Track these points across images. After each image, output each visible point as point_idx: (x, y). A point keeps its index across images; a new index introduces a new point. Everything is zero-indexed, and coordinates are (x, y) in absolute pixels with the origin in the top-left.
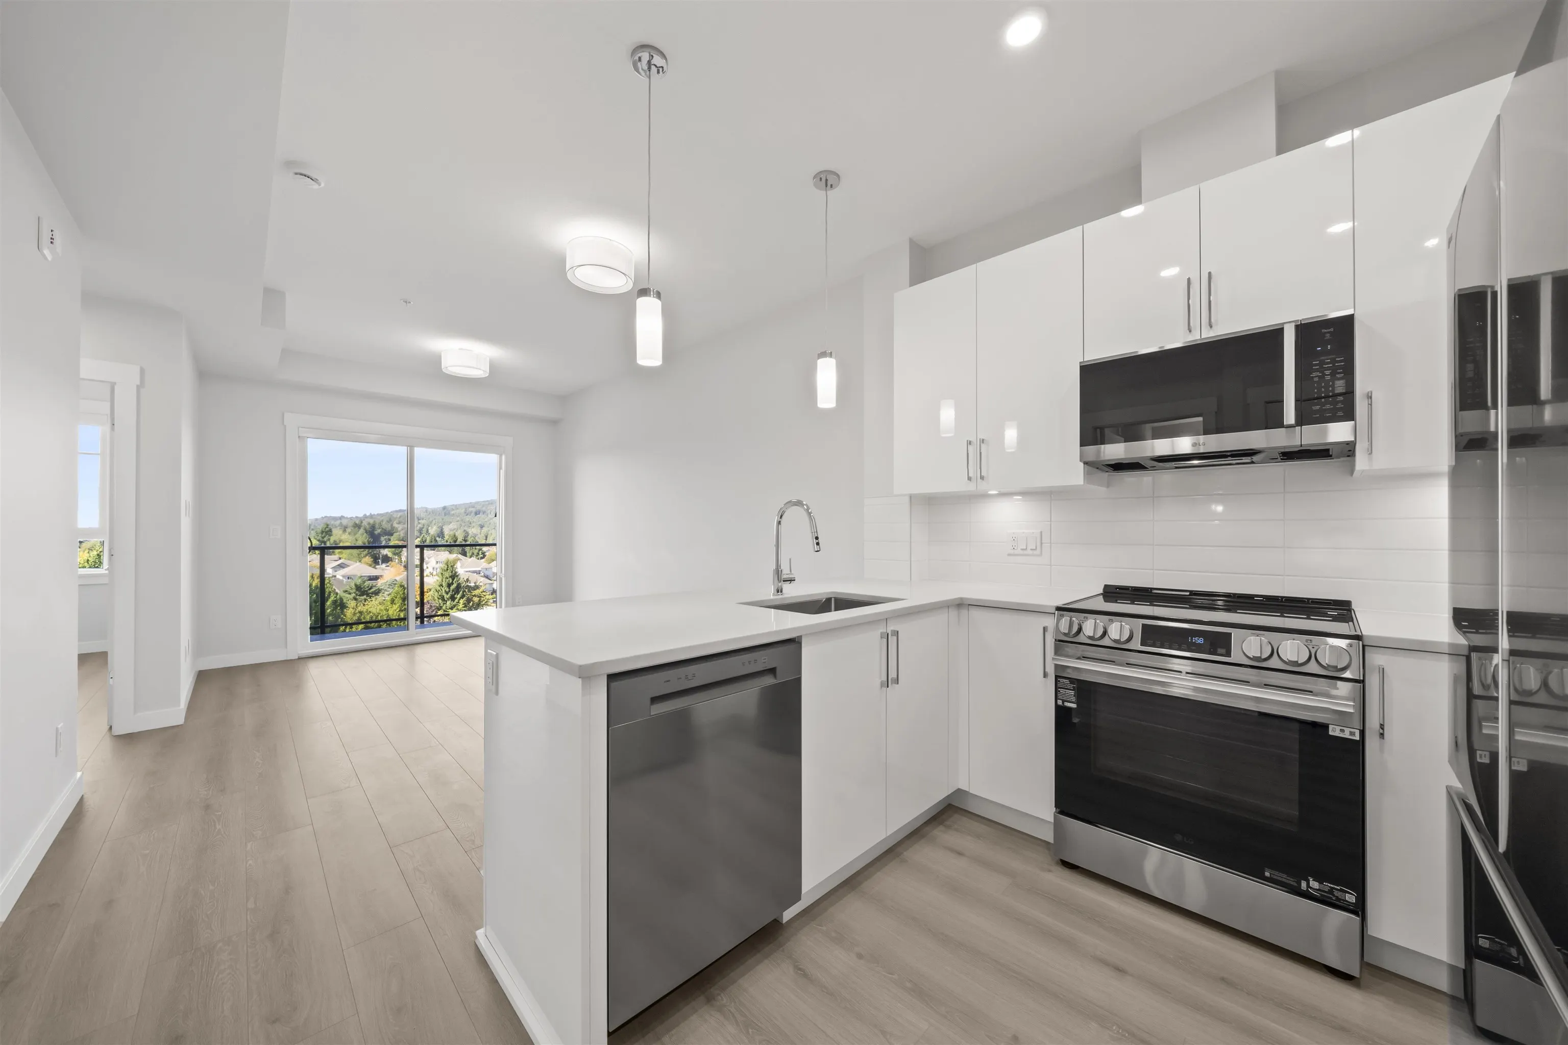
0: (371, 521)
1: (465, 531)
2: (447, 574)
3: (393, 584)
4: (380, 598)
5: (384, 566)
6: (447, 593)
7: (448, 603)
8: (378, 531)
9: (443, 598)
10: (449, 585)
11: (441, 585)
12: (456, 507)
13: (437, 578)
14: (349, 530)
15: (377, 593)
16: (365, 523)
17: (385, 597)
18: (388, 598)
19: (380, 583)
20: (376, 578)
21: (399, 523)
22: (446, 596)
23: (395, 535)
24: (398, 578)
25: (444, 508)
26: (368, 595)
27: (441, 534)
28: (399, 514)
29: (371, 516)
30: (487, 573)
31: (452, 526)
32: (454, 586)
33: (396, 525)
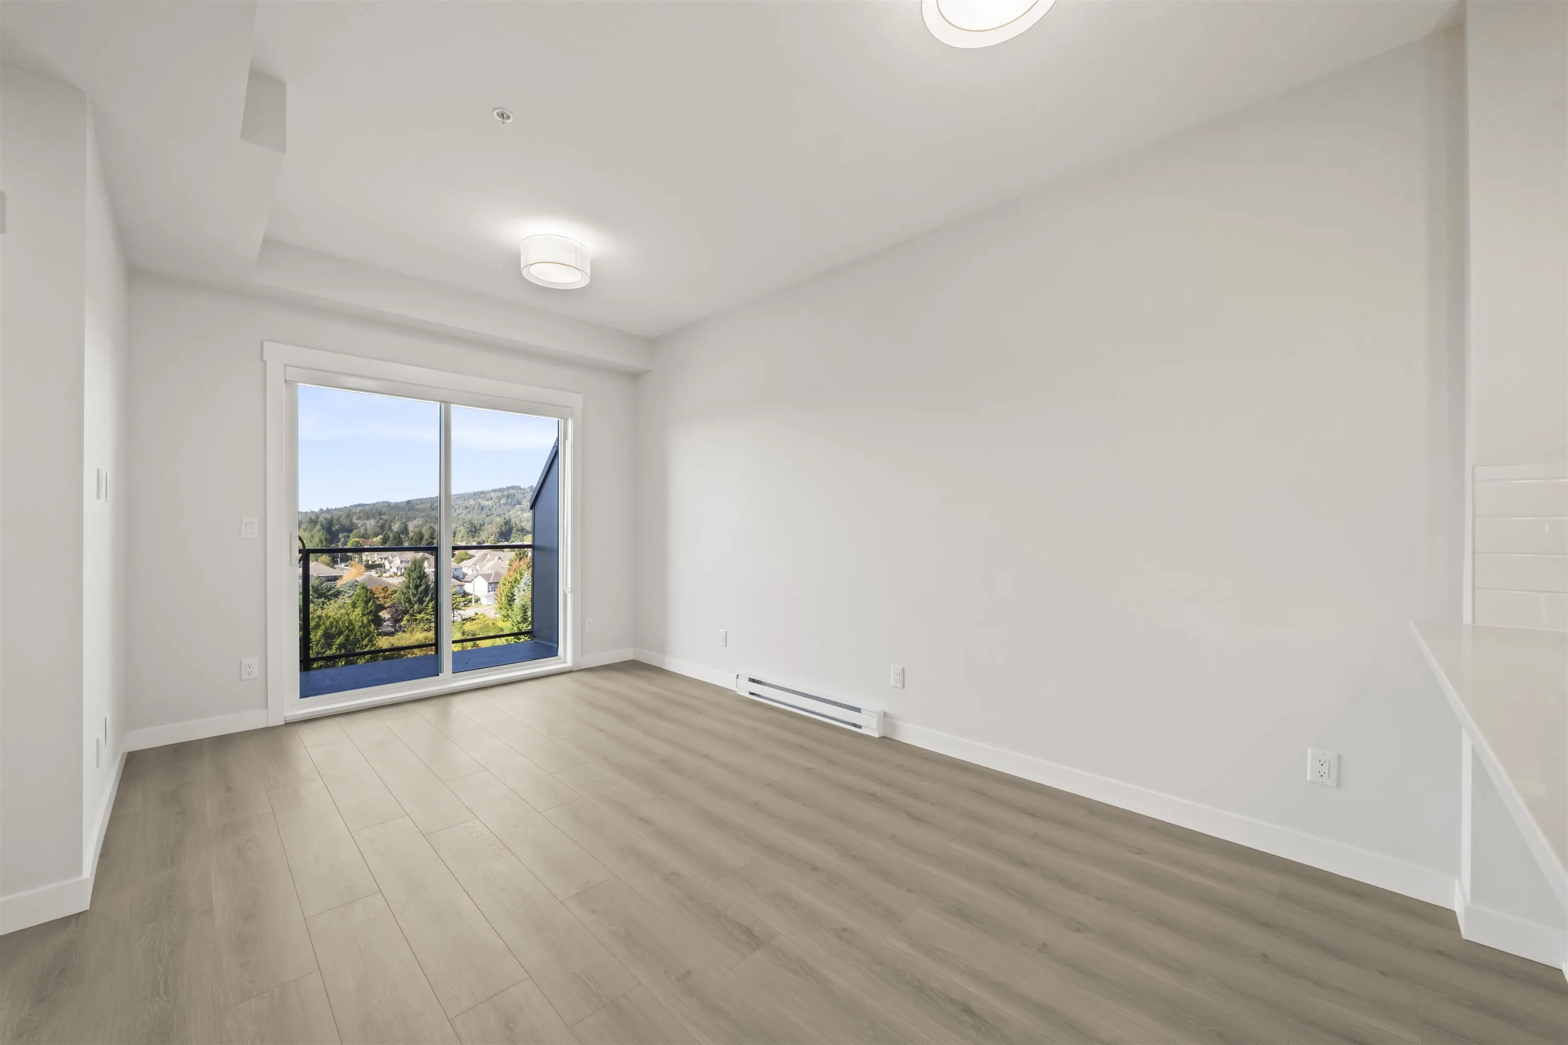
0: (329, 517)
1: (431, 527)
2: (414, 575)
3: (354, 585)
4: (340, 601)
5: (343, 565)
6: (414, 595)
7: (416, 606)
8: (335, 528)
9: (410, 601)
10: (417, 587)
11: (408, 587)
12: (422, 501)
13: (402, 579)
14: (303, 526)
15: (337, 594)
16: (321, 519)
17: (345, 599)
18: (349, 601)
19: (339, 584)
20: (335, 579)
21: (359, 518)
22: (413, 599)
23: (354, 531)
24: (359, 579)
25: (408, 502)
26: (326, 597)
27: (405, 530)
28: (359, 509)
29: (328, 511)
30: (457, 574)
31: (417, 522)
32: (423, 587)
33: (355, 521)
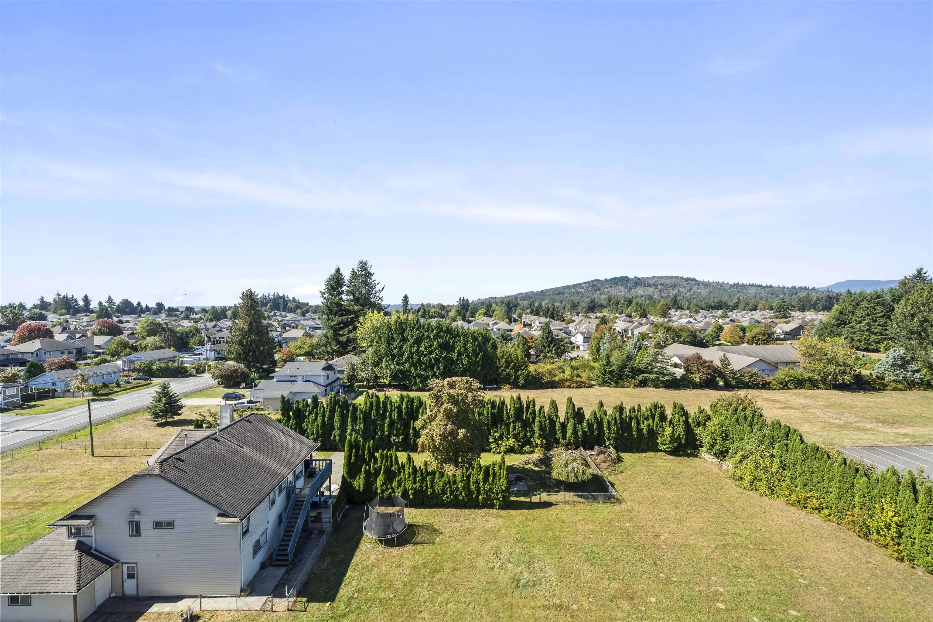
0: (508, 299)
1: (553, 304)
2: (546, 331)
3: (518, 335)
4: (513, 342)
5: (514, 324)
6: (546, 343)
7: (546, 349)
8: (511, 305)
9: (543, 345)
10: (547, 338)
11: (543, 338)
12: (548, 290)
13: (540, 332)
14: (499, 304)
15: (511, 339)
16: (505, 301)
17: (515, 342)
18: (516, 343)
19: (513, 333)
20: (510, 331)
21: (520, 300)
22: (546, 345)
23: (519, 307)
24: (520, 332)
25: (542, 291)
26: (507, 340)
27: (540, 306)
28: (521, 295)
29: (508, 297)
30: (567, 331)
31: (546, 302)
32: (550, 339)
33: (519, 302)
